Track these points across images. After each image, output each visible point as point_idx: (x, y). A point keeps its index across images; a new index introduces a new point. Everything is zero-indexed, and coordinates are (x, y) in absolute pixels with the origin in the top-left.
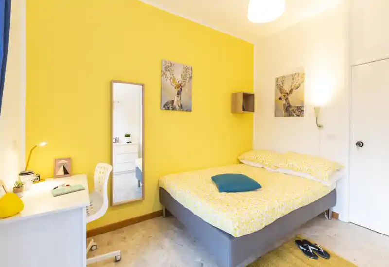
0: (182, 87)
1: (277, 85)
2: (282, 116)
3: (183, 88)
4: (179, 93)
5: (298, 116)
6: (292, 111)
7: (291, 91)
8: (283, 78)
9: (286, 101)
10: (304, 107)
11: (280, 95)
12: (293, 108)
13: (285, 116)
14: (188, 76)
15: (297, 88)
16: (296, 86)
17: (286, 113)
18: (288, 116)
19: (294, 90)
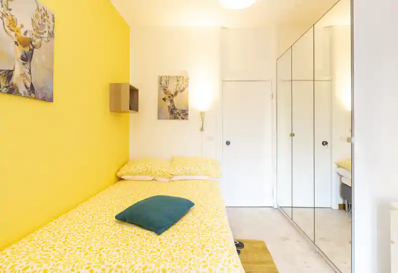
0: (34, 47)
1: (161, 84)
2: (167, 119)
3: (35, 50)
4: (27, 58)
5: (183, 119)
6: (177, 113)
7: (176, 93)
8: (168, 79)
9: (171, 103)
10: (188, 110)
11: (164, 96)
12: (178, 111)
13: (170, 119)
14: (46, 29)
15: (182, 91)
16: (181, 89)
17: (171, 116)
18: (172, 119)
19: (179, 93)
